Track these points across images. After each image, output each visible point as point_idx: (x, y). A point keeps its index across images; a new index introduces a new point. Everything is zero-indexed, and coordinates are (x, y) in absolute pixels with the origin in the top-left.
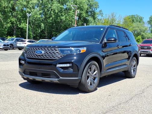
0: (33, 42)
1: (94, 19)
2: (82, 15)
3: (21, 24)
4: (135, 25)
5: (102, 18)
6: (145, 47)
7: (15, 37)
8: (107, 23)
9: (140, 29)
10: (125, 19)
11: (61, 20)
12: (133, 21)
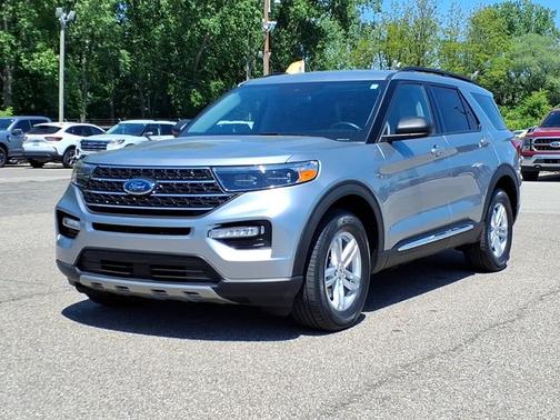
0: (88, 132)
1: (345, 22)
2: (292, 10)
3: (35, 55)
4: (520, 46)
5: (379, 18)
6: (552, 140)
7: (9, 110)
8: (401, 37)
9: (541, 63)
10: (475, 22)
11: (203, 32)
12: (511, 27)
